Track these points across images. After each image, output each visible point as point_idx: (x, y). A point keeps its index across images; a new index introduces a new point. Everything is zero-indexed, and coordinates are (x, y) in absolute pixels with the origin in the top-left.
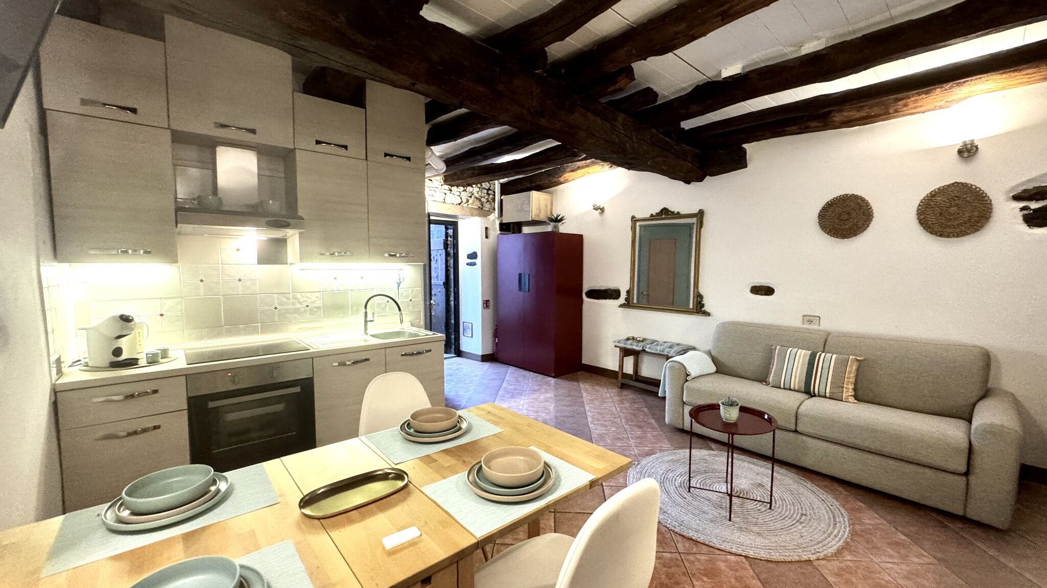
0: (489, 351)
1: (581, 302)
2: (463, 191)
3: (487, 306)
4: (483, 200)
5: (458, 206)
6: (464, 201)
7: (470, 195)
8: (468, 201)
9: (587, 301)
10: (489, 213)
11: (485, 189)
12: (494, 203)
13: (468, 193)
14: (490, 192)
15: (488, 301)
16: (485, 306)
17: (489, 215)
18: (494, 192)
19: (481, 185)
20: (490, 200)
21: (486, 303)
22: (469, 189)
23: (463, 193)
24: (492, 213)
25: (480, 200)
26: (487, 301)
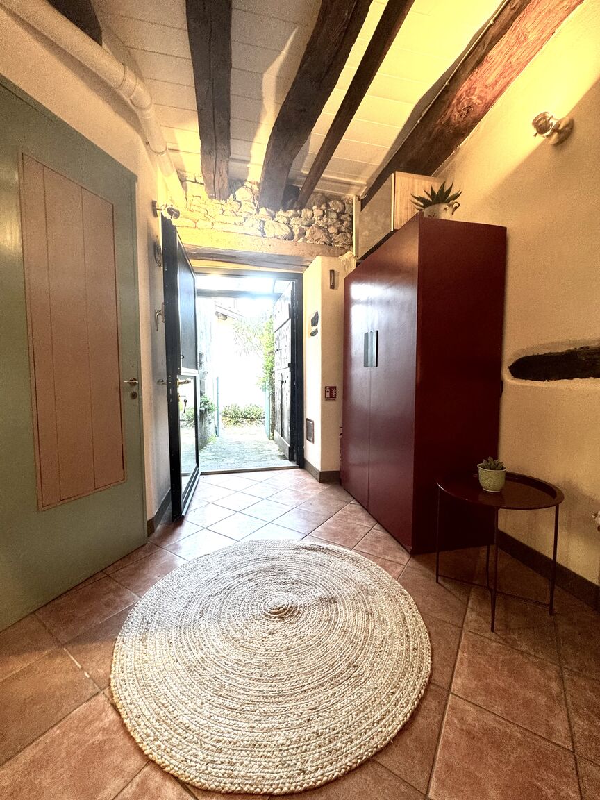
0: (334, 466)
1: (499, 385)
2: (294, 216)
3: (331, 396)
4: (332, 230)
5: (287, 241)
6: (296, 232)
7: (305, 223)
8: (303, 233)
9: (512, 386)
10: (343, 251)
11: (335, 211)
12: (352, 236)
13: (303, 219)
14: (343, 217)
15: (335, 388)
16: (328, 395)
17: (341, 255)
18: (351, 217)
19: (328, 206)
20: (343, 229)
21: (331, 393)
22: (306, 213)
23: (293, 221)
24: (346, 251)
25: (325, 230)
26: (331, 388)
